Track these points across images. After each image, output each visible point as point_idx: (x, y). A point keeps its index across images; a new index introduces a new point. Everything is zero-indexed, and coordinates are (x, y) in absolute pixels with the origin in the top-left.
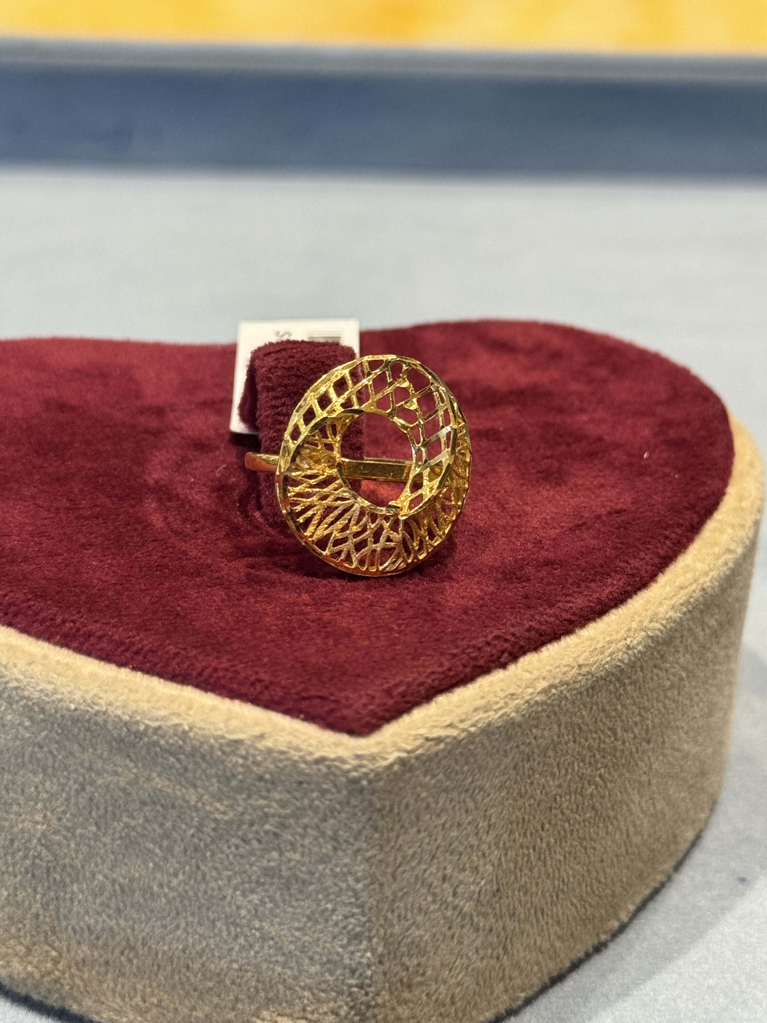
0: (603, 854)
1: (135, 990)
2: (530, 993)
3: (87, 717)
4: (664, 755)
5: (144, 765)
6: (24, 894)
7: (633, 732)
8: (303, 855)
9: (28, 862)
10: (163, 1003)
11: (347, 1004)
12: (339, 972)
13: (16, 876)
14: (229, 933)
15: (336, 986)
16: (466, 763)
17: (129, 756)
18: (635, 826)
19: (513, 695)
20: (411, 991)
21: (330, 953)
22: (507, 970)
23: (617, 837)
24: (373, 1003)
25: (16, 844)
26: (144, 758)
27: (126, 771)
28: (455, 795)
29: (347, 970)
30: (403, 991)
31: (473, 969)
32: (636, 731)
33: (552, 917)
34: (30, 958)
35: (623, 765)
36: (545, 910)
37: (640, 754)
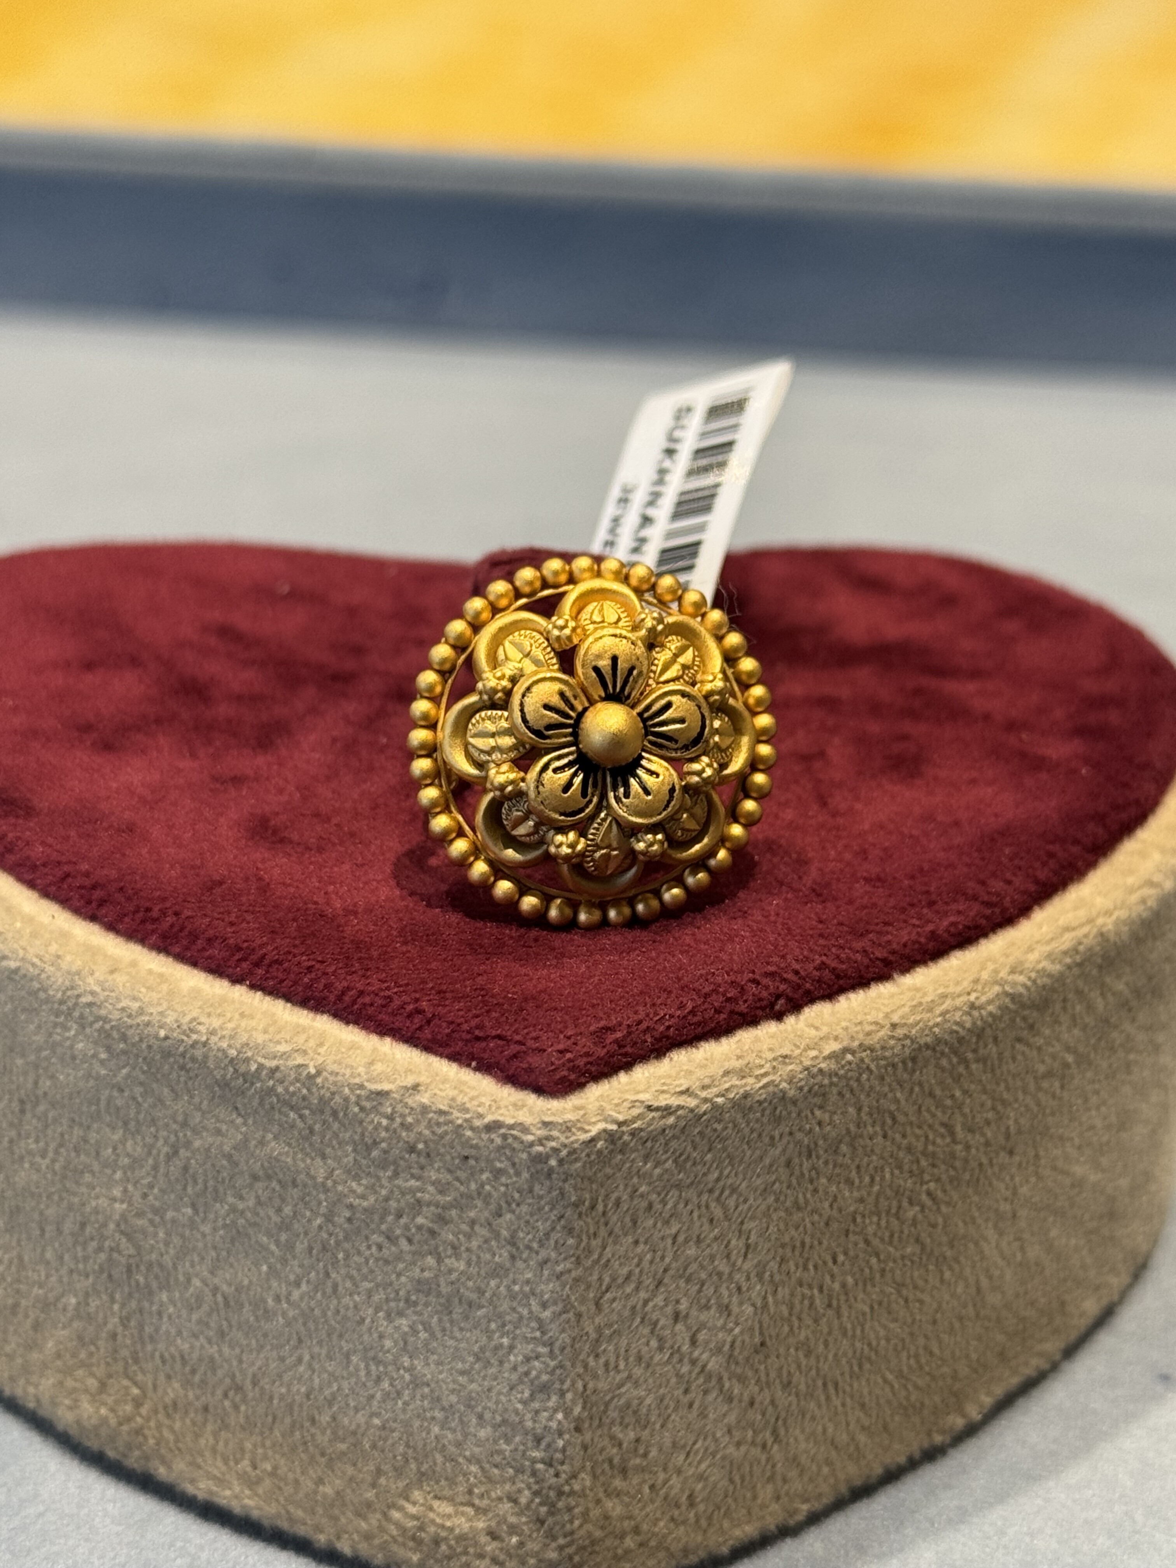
0: (937, 1312)
1: (242, 1450)
2: (817, 1506)
3: (181, 1049)
4: (1039, 1177)
5: (255, 1122)
6: (98, 1302)
7: (983, 1135)
8: (469, 1263)
9: (103, 1256)
10: (279, 1472)
11: (530, 1488)
12: (517, 1439)
13: (87, 1276)
14: (368, 1373)
15: (514, 1460)
16: (710, 1150)
17: (237, 1108)
18: (990, 1278)
19: (786, 1057)
20: (625, 1478)
21: (506, 1410)
22: (779, 1465)
23: (960, 1290)
24: (567, 1488)
25: (88, 1230)
26: (256, 1112)
27: (233, 1130)
28: (691, 1194)
29: (529, 1437)
30: (613, 1477)
31: (724, 1458)
32: (989, 1134)
33: (852, 1397)
34: (104, 1396)
35: (968, 1183)
36: (841, 1384)
37: (996, 1169)
